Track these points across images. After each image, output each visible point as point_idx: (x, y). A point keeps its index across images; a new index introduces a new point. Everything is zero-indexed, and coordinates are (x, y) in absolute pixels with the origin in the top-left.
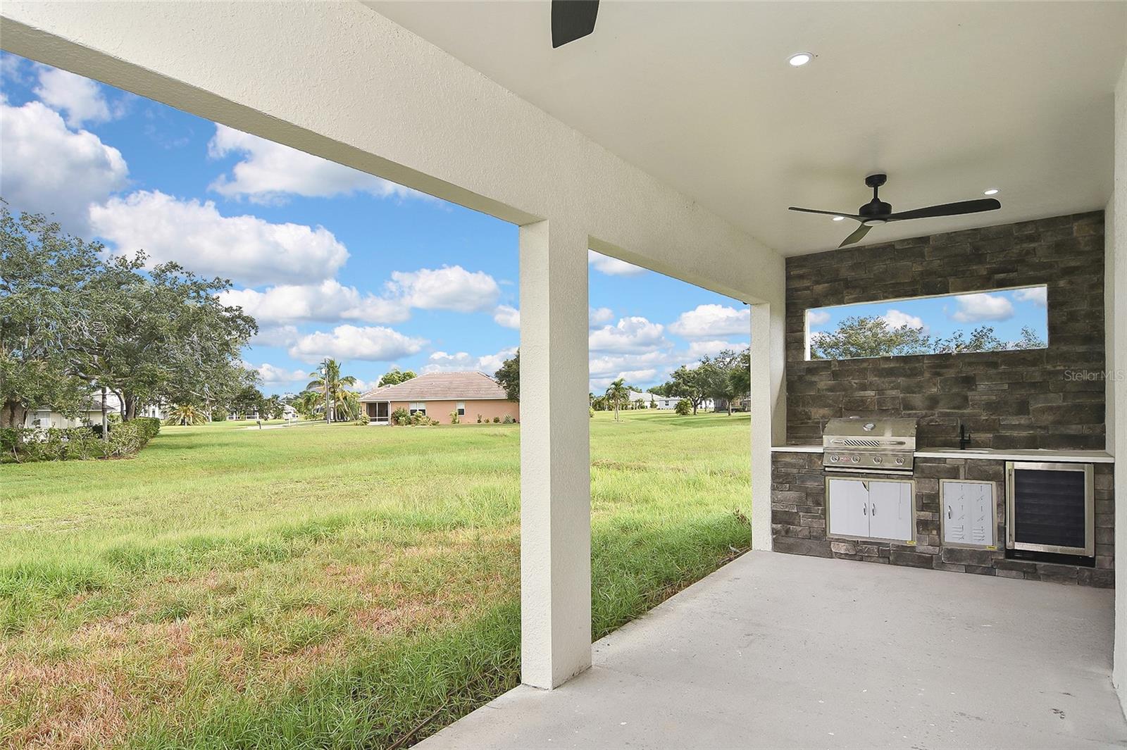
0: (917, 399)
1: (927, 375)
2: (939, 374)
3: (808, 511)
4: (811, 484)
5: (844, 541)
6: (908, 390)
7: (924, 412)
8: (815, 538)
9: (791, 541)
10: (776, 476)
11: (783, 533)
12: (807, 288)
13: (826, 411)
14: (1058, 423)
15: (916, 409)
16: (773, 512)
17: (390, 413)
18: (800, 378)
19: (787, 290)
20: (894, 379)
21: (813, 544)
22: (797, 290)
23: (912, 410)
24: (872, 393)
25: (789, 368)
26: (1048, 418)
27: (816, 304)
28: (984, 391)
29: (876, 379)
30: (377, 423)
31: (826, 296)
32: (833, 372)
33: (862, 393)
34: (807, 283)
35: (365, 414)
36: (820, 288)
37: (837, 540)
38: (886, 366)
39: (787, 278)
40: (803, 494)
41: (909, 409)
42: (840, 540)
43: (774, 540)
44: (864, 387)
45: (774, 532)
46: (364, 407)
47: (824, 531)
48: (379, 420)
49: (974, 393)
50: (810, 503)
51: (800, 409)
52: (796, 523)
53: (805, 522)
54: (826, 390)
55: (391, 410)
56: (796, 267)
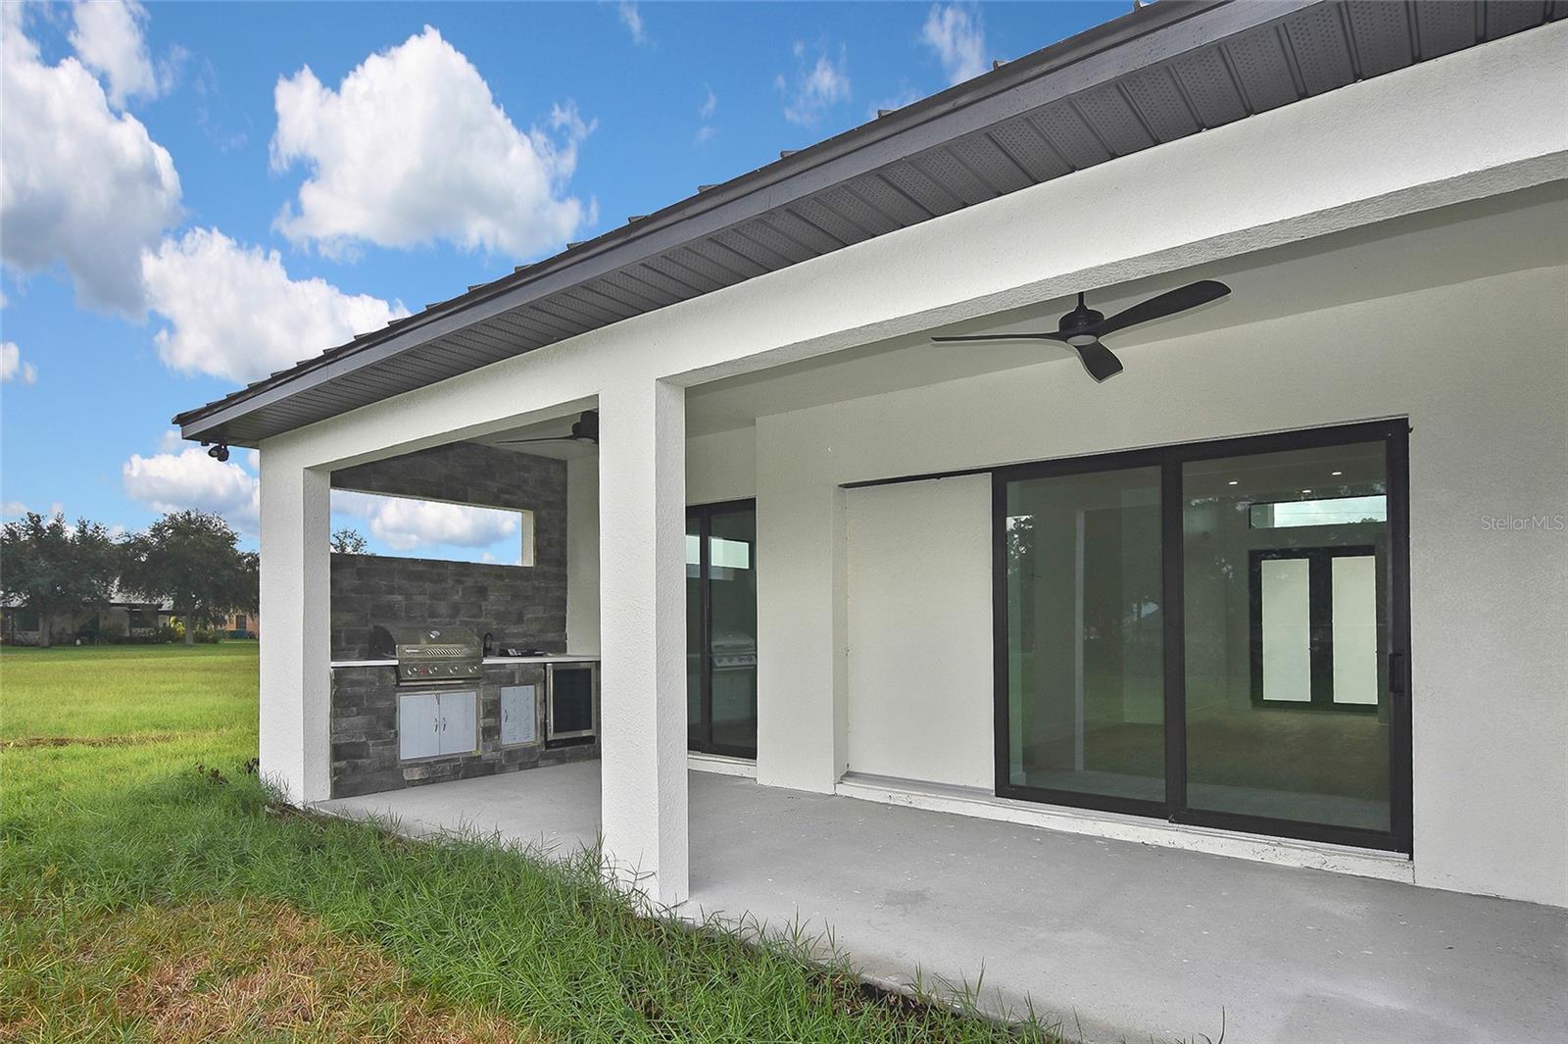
0: (443, 608)
1: (450, 582)
2: (460, 582)
3: (379, 736)
4: (382, 705)
5: (417, 765)
6: (434, 597)
7: (447, 620)
9: (357, 779)
10: (335, 698)
11: (346, 771)
14: (541, 631)
15: (440, 617)
16: (332, 746)
20: (422, 584)
21: (384, 777)
23: (436, 617)
24: (400, 598)
26: (535, 627)
28: (495, 601)
29: (405, 582)
33: (390, 597)
37: (410, 766)
38: (414, 569)
40: (373, 718)
41: (434, 617)
42: (414, 764)
43: (332, 782)
44: (391, 591)
45: (333, 772)
47: (395, 757)
49: (486, 603)
50: (381, 727)
52: (364, 755)
53: (374, 751)
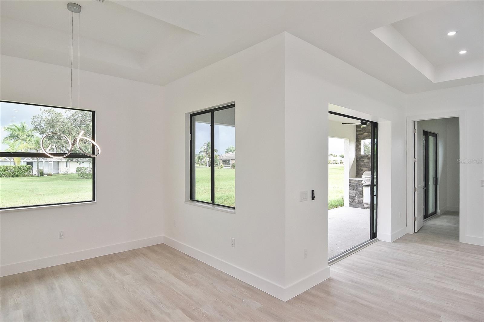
3: (358, 196)
4: (360, 188)
5: (367, 204)
8: (360, 203)
9: (354, 204)
10: (350, 186)
11: (352, 202)
12: (362, 134)
13: (366, 169)
16: (349, 196)
17: (231, 164)
18: (360, 159)
19: (356, 134)
21: (359, 205)
22: (359, 134)
25: (357, 156)
27: (364, 139)
30: (226, 168)
31: (367, 137)
32: (368, 158)
34: (361, 133)
35: (221, 164)
36: (365, 134)
39: (357, 131)
40: (357, 191)
43: (349, 203)
45: (350, 201)
46: (221, 161)
47: (363, 201)
48: (227, 167)
50: (359, 194)
51: (359, 168)
52: (355, 199)
53: (358, 199)
54: (367, 163)
55: (231, 162)
56: (359, 128)
